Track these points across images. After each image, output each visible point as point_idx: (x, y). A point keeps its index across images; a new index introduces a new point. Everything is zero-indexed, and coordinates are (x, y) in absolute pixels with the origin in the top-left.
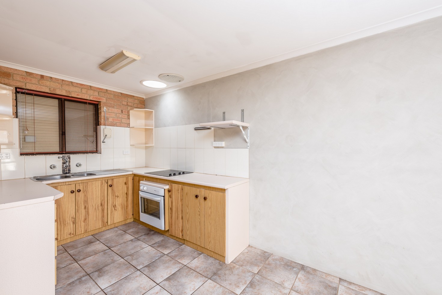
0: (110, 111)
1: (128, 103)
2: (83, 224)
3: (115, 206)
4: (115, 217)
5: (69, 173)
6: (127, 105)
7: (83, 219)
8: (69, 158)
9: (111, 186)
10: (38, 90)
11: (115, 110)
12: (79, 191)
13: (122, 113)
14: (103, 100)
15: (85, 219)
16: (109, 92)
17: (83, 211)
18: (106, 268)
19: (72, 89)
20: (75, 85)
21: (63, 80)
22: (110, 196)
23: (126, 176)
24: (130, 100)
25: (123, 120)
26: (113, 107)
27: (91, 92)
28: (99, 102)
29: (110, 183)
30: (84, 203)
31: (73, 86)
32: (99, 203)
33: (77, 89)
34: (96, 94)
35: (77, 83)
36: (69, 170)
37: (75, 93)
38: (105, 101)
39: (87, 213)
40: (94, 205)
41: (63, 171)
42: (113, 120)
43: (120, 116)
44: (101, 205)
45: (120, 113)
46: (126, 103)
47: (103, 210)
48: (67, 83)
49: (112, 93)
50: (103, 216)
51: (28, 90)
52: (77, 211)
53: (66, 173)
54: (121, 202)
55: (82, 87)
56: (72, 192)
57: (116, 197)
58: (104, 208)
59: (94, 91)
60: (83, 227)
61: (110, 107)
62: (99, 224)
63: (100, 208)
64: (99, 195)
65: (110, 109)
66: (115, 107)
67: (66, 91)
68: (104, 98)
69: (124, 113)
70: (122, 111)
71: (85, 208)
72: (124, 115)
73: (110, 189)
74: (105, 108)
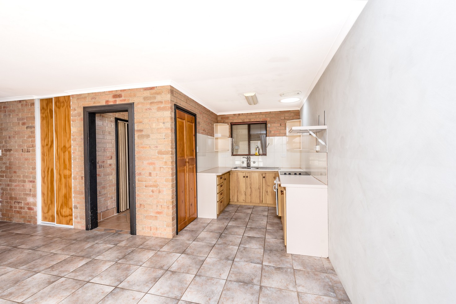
0: (272, 126)
1: (286, 118)
2: (249, 197)
3: (267, 192)
4: (267, 199)
5: (250, 166)
6: (285, 119)
7: (249, 194)
8: (250, 158)
9: (264, 177)
10: (238, 122)
11: (276, 125)
12: (247, 177)
13: (281, 126)
14: (268, 119)
15: (250, 195)
16: (271, 113)
17: (249, 189)
18: (239, 220)
19: (252, 117)
20: (253, 114)
21: (247, 113)
22: (264, 184)
23: (275, 172)
24: (287, 115)
25: (281, 131)
26: (275, 123)
27: (261, 116)
28: (266, 121)
29: (264, 175)
30: (250, 185)
31: (252, 115)
32: (258, 187)
33: (254, 117)
34: (264, 116)
35: (254, 113)
36: (250, 165)
37: (253, 119)
38: (269, 120)
39: (251, 191)
40: (255, 187)
41: (247, 165)
42: (274, 132)
43: (279, 128)
44: (259, 189)
45: (279, 127)
46: (283, 118)
47: (260, 192)
48: (249, 114)
49: (274, 113)
50: (260, 196)
51: (235, 123)
52: (246, 188)
53: (249, 167)
54: (271, 190)
55: (256, 114)
56: (244, 177)
57: (268, 186)
58: (260, 191)
59: (263, 115)
60: (249, 199)
61: (272, 123)
62: (258, 201)
63: (258, 190)
64: (258, 182)
65: (273, 124)
66: (276, 122)
67: (249, 119)
68: (269, 118)
69: (282, 126)
70: (281, 125)
71: (250, 188)
72: (282, 127)
73: (264, 179)
74: (269, 125)
